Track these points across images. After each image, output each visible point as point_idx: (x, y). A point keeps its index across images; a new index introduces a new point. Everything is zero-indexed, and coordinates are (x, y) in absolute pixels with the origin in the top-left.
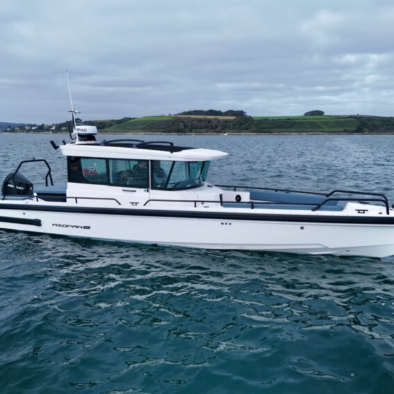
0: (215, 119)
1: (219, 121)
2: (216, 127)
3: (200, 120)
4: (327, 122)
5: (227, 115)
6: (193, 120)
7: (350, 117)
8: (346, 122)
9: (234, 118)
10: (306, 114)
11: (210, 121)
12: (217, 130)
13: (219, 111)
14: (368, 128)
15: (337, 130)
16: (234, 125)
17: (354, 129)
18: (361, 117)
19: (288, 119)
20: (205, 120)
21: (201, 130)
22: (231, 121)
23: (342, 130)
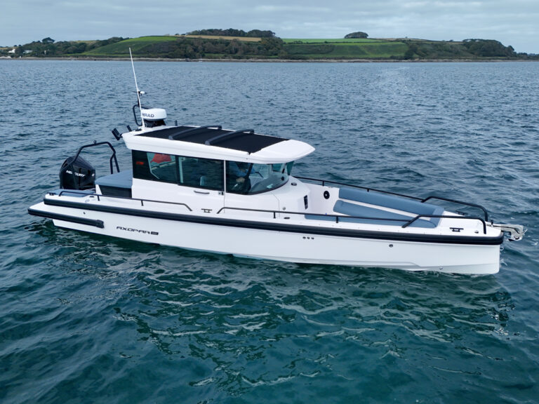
0: (235, 41)
1: (239, 43)
2: (236, 51)
3: (215, 42)
4: (372, 46)
5: (251, 36)
6: (205, 41)
7: (398, 40)
8: (394, 46)
9: (259, 39)
10: (347, 37)
11: (227, 43)
12: (237, 55)
13: (242, 31)
14: (418, 54)
15: (383, 56)
16: (259, 49)
17: (403, 55)
18: (410, 40)
19: (326, 42)
20: (222, 42)
21: (216, 55)
22: (256, 44)
23: (389, 56)
